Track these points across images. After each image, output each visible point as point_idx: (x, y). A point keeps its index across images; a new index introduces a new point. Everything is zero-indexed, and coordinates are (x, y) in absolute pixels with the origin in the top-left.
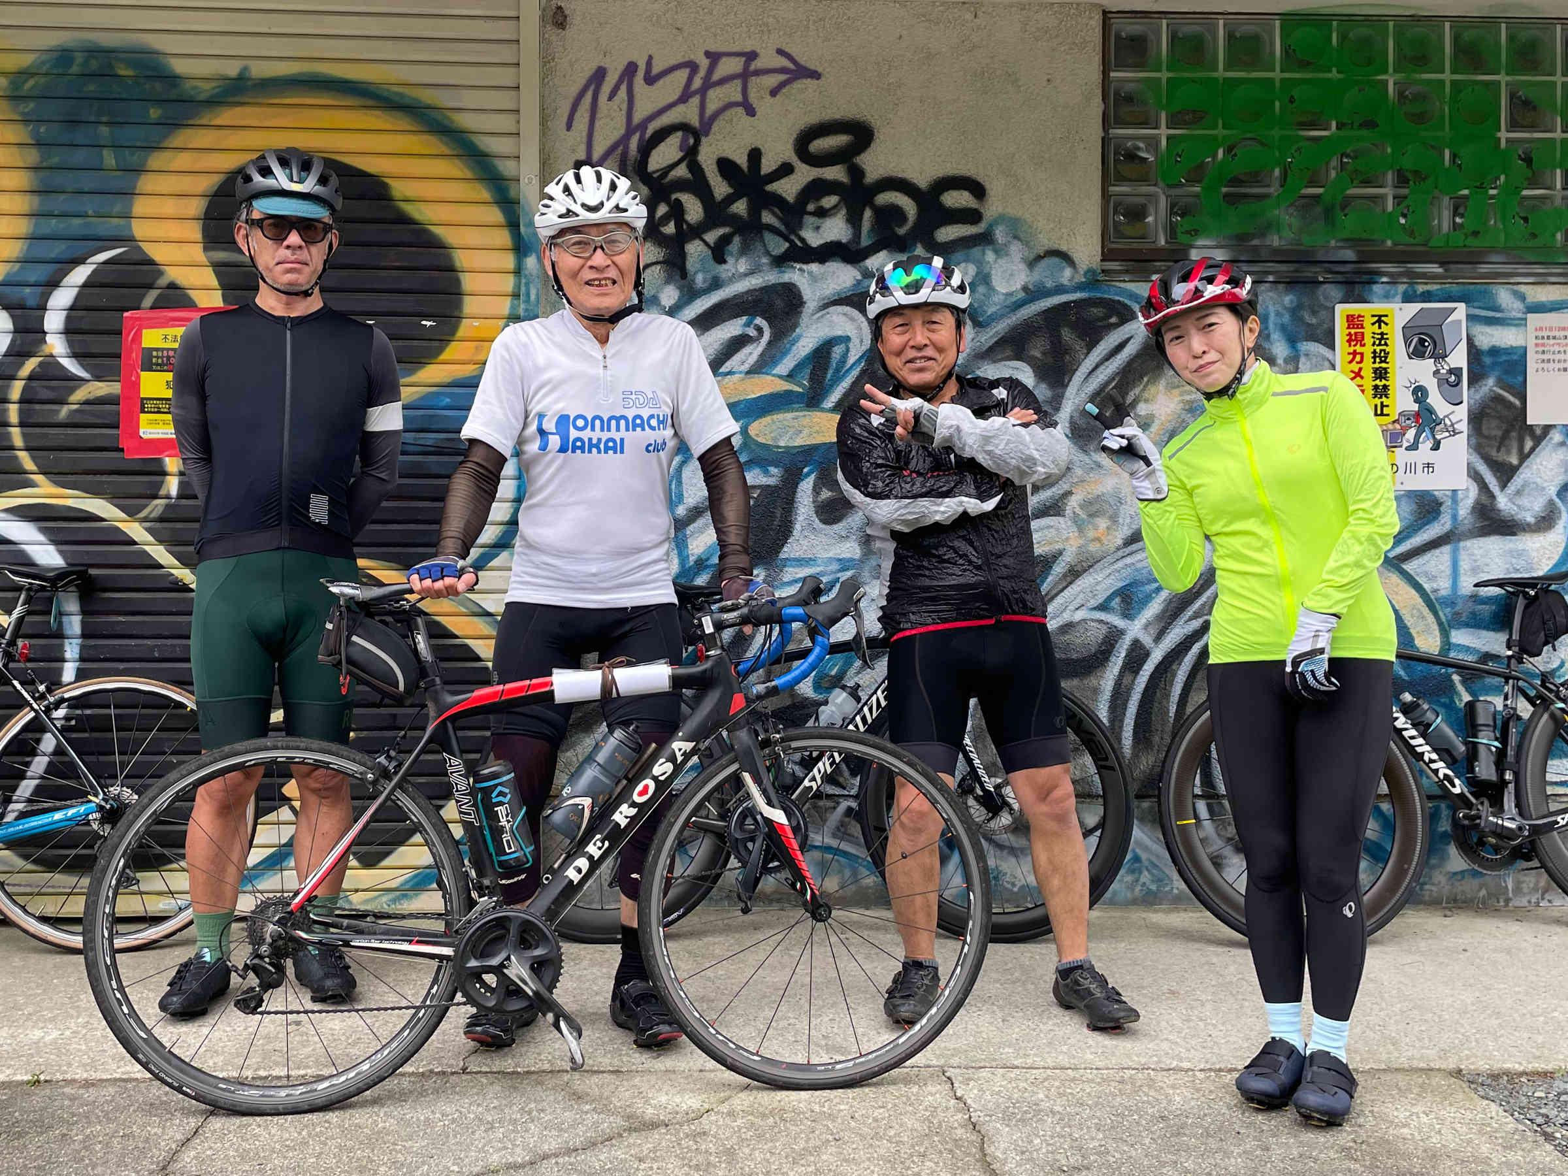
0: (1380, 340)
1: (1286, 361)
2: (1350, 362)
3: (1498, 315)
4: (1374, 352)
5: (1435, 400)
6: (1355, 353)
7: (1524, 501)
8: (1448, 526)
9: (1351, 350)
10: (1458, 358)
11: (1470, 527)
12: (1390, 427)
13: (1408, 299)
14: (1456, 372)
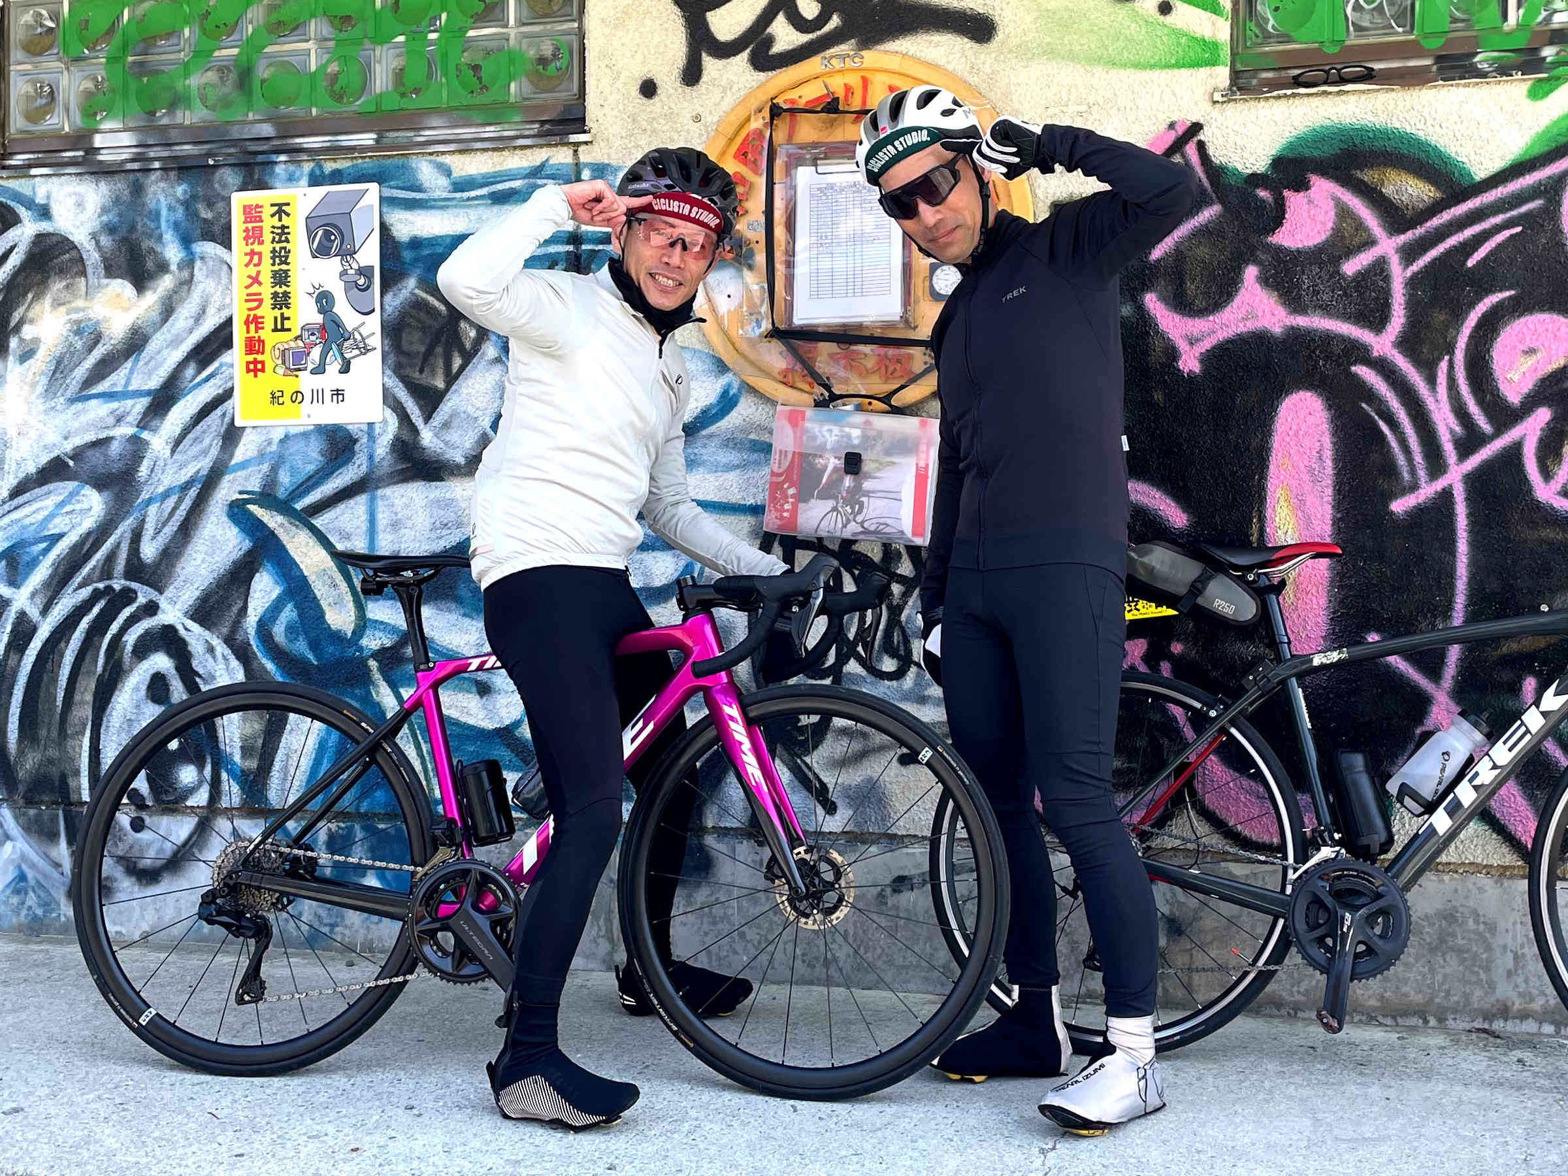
0: (280, 235)
1: (180, 267)
2: (247, 265)
3: (418, 196)
4: (274, 251)
5: (343, 309)
6: (252, 253)
7: (454, 436)
8: (364, 468)
9: (248, 249)
10: (370, 254)
11: (390, 470)
12: (293, 344)
13: (316, 180)
14: (366, 272)
